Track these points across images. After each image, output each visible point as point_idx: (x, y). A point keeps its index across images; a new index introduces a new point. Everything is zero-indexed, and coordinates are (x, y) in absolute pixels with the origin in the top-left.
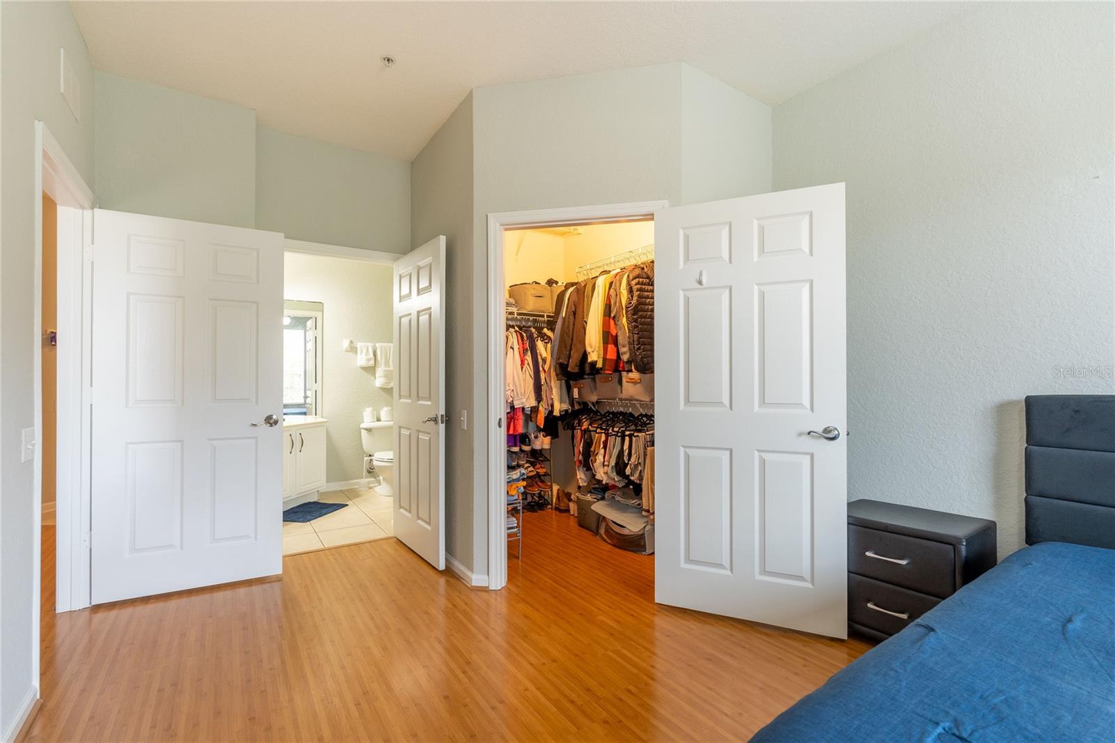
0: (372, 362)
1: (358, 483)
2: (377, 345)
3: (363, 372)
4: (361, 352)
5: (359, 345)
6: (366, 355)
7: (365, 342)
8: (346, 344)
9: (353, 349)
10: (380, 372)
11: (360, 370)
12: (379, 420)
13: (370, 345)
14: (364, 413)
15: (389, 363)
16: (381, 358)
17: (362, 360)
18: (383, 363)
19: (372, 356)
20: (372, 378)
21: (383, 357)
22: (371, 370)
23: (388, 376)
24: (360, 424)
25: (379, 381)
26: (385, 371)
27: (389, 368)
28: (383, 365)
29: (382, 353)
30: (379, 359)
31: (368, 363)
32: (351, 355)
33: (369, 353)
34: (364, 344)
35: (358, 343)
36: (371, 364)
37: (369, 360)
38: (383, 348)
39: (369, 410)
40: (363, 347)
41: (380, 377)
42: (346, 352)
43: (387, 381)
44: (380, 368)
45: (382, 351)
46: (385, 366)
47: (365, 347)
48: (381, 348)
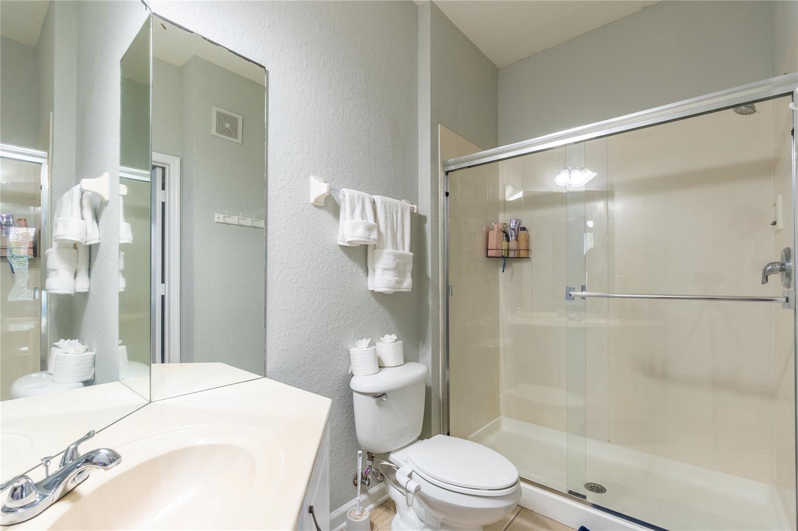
0: (374, 235)
2: (377, 198)
3: (346, 258)
4: (352, 211)
5: (347, 195)
6: (363, 217)
7: (358, 189)
8: (318, 188)
9: (331, 205)
10: (384, 260)
11: (341, 253)
12: (381, 366)
13: (367, 198)
15: (396, 241)
17: (350, 229)
18: (389, 239)
19: (371, 220)
20: (361, 272)
21: (389, 226)
23: (398, 270)
24: (349, 381)
25: (383, 280)
26: (397, 256)
27: (401, 251)
28: (389, 244)
29: (386, 217)
30: (382, 229)
31: (369, 235)
32: (325, 216)
33: (366, 215)
34: (355, 192)
35: (344, 189)
36: (374, 239)
37: (369, 229)
38: (387, 208)
39: (364, 343)
40: (356, 200)
41: (385, 269)
42: (316, 209)
43: (397, 278)
44: (385, 251)
45: (386, 213)
46: (393, 247)
47: (358, 201)
48: (385, 206)
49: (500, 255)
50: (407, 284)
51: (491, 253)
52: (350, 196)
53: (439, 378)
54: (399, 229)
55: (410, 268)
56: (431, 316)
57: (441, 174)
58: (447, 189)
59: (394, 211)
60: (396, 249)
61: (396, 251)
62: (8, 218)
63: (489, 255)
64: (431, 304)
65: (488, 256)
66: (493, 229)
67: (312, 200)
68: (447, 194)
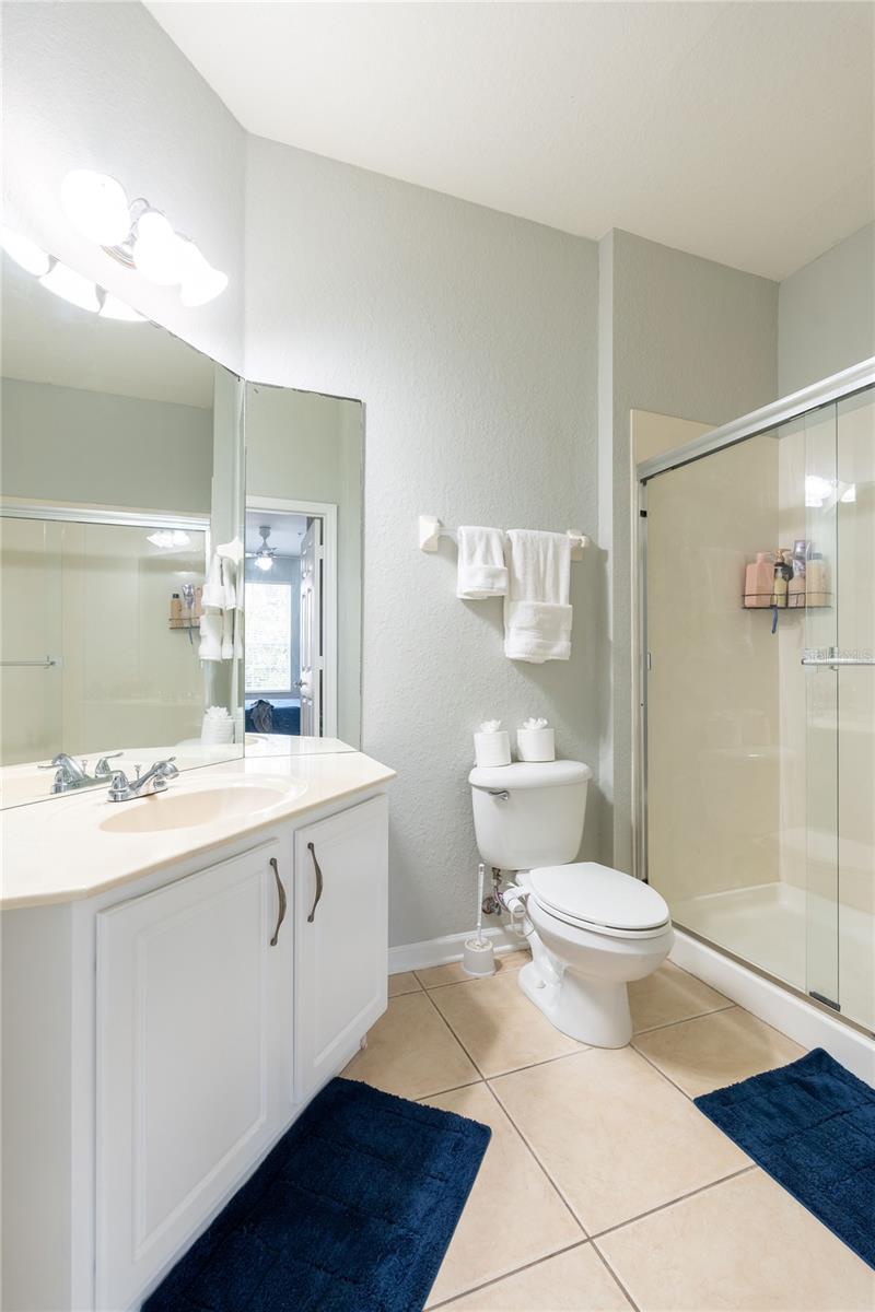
0: (502, 583)
1: (460, 946)
2: (513, 534)
3: (470, 614)
4: (472, 555)
5: (464, 533)
6: (486, 561)
7: (481, 524)
8: (427, 529)
9: (446, 547)
10: (520, 616)
11: (463, 608)
12: (516, 759)
13: (495, 534)
14: (478, 737)
15: (544, 589)
16: (525, 574)
17: (471, 577)
18: (530, 588)
19: (499, 564)
20: (495, 633)
21: (530, 569)
22: (492, 608)
23: (544, 626)
24: (467, 773)
25: (518, 643)
26: (537, 611)
27: (551, 603)
28: (530, 593)
29: (525, 558)
30: (519, 574)
31: (493, 584)
32: (440, 563)
33: (492, 558)
34: (477, 529)
35: (461, 528)
36: (500, 589)
37: (494, 575)
38: (528, 545)
39: (490, 727)
40: (476, 538)
41: (521, 629)
42: (427, 556)
43: (540, 641)
44: (521, 604)
45: (525, 552)
46: (536, 597)
47: (480, 539)
48: (524, 544)
49: (768, 605)
50: (561, 648)
51: (750, 602)
52: (467, 535)
53: (630, 793)
54: (550, 572)
55: (567, 626)
56: (612, 697)
57: (634, 484)
58: (643, 506)
59: (541, 550)
60: (544, 601)
61: (543, 604)
62: (190, 588)
63: (747, 604)
64: (612, 680)
65: (745, 608)
66: (754, 561)
67: (421, 547)
68: (644, 514)
